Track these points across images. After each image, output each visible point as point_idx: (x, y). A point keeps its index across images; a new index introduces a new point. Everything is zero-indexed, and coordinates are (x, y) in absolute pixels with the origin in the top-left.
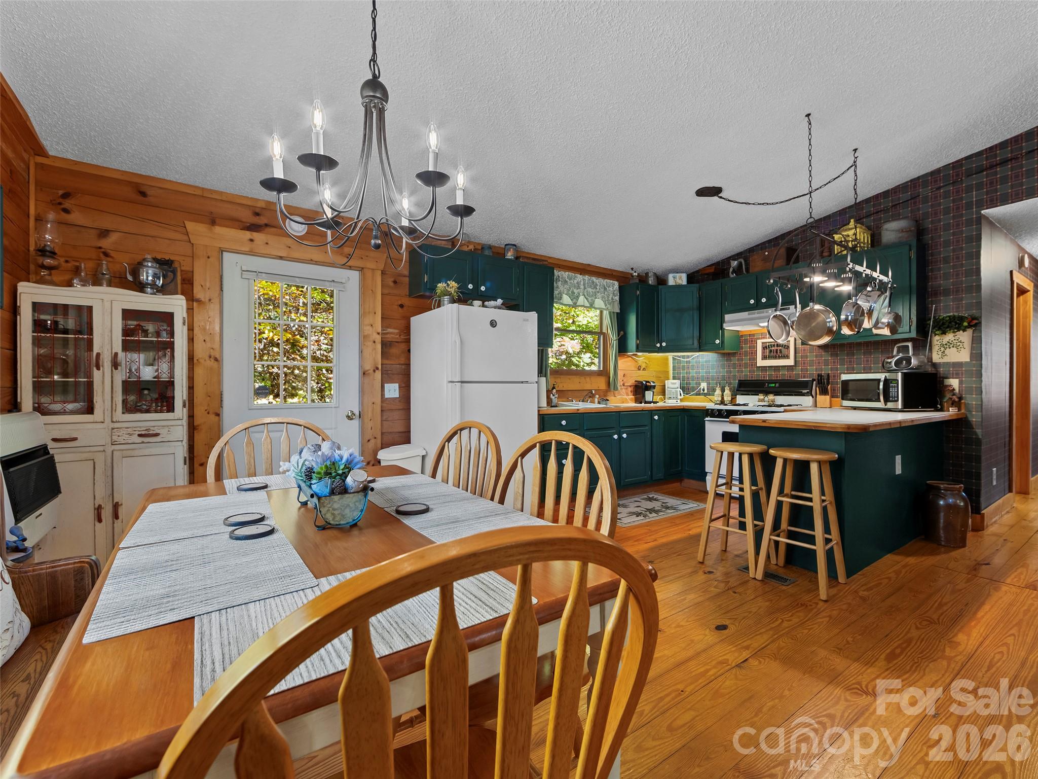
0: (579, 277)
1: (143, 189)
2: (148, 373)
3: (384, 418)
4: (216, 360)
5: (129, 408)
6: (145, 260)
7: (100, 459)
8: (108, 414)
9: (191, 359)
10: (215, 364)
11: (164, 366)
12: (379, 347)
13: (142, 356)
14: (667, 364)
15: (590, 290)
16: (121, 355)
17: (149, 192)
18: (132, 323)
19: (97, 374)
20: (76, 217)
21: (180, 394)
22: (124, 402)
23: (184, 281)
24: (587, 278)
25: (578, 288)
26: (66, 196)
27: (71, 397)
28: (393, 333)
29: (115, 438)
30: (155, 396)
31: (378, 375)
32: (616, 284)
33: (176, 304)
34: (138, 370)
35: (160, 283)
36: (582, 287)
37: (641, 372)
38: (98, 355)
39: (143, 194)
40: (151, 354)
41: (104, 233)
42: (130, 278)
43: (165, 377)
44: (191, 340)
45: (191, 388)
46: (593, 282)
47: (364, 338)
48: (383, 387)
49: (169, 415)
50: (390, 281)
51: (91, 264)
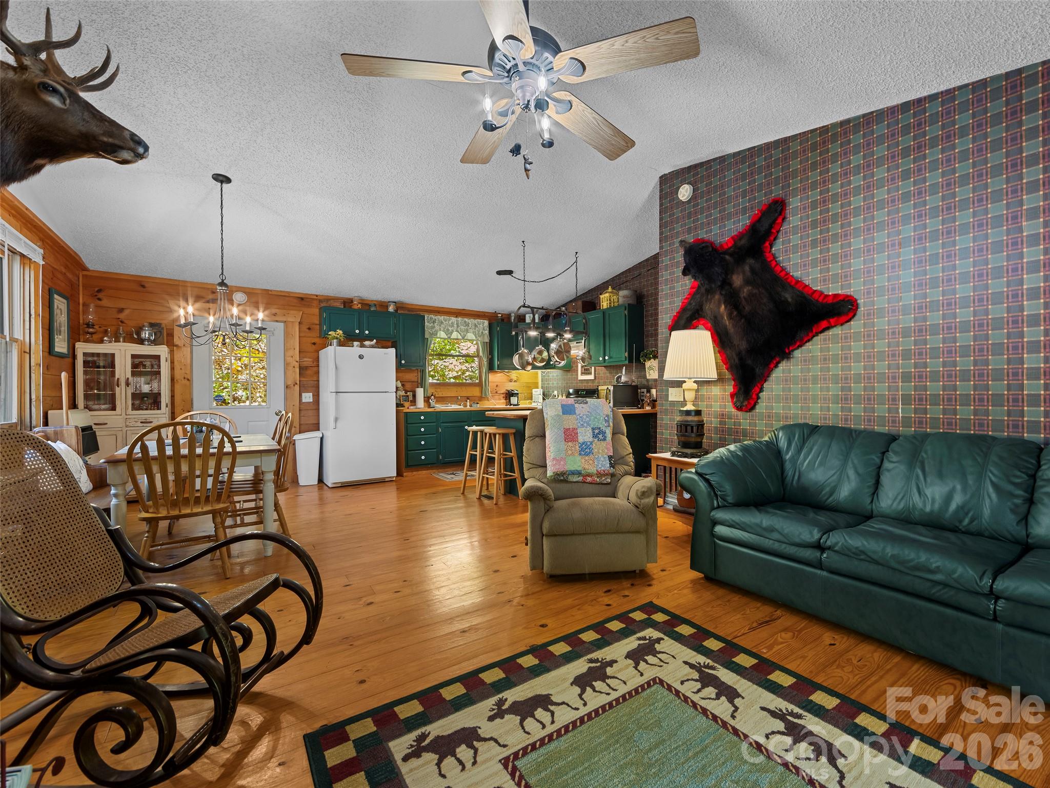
0: (453, 319)
1: (143, 284)
2: (146, 389)
3: (302, 415)
4: (188, 380)
5: (135, 408)
6: (144, 326)
7: (120, 435)
8: (124, 410)
9: (173, 379)
10: (188, 383)
11: (155, 385)
12: (298, 370)
13: (143, 379)
14: (537, 377)
15: (462, 327)
16: (131, 379)
17: (146, 285)
18: (137, 361)
19: (117, 390)
20: (105, 302)
21: (165, 399)
22: (133, 404)
23: (168, 335)
24: (460, 319)
25: (452, 326)
26: (99, 291)
27: (102, 402)
28: (308, 361)
29: (127, 423)
30: (150, 401)
31: (297, 387)
32: (486, 323)
33: (162, 351)
34: (140, 386)
35: (153, 338)
36: (455, 326)
37: (513, 383)
38: (118, 379)
39: (143, 286)
40: (149, 378)
41: (121, 310)
42: (135, 336)
43: (156, 391)
44: (172, 369)
45: (173, 397)
46: (465, 322)
47: (287, 365)
48: (300, 396)
49: (158, 412)
50: (305, 328)
51: (114, 328)
